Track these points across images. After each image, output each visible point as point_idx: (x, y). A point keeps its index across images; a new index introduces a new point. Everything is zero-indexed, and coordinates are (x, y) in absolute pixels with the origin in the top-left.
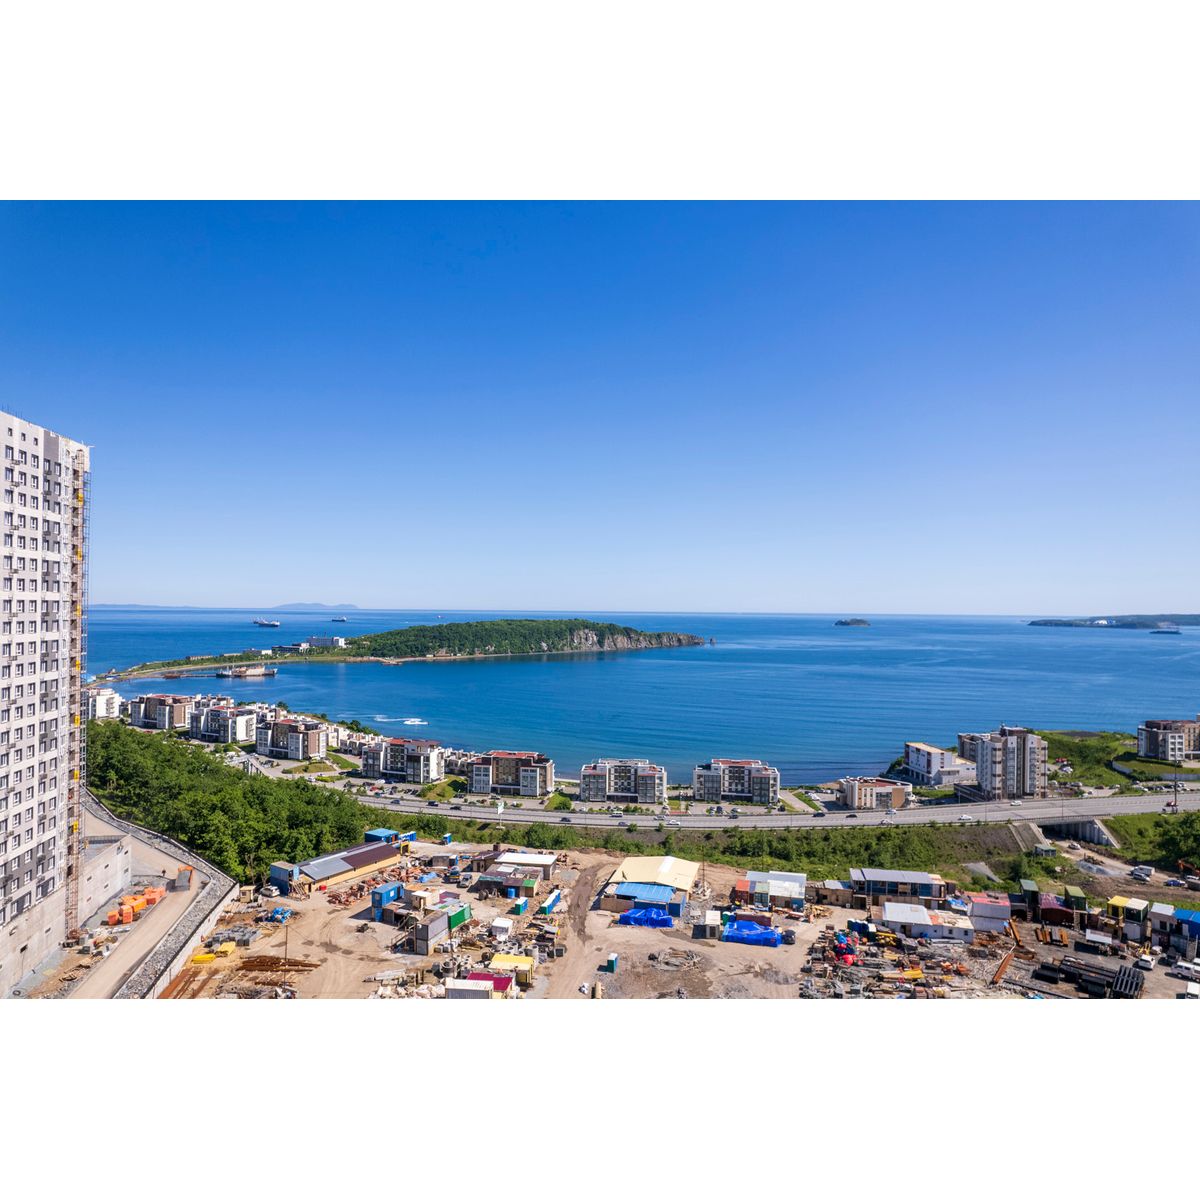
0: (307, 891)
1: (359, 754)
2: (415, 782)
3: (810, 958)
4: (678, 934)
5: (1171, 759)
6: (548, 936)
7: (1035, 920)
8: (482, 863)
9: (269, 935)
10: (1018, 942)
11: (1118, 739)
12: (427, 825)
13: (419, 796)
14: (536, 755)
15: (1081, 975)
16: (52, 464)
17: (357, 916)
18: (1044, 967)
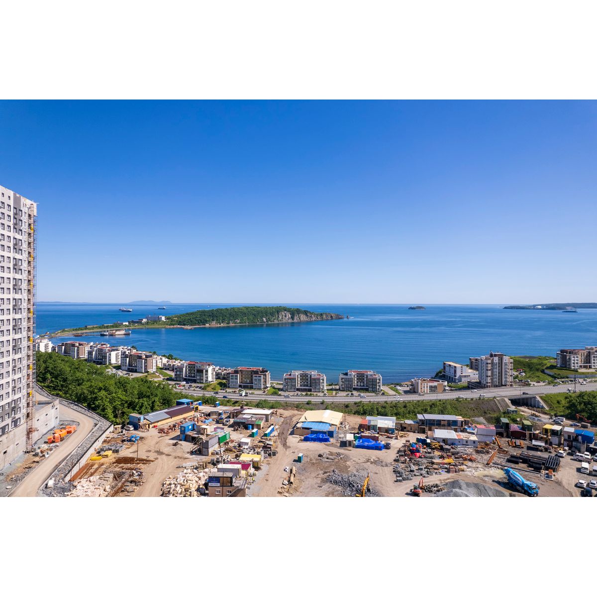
0: (148, 428)
1: (173, 370)
2: (201, 383)
3: (398, 455)
4: (332, 445)
5: (573, 368)
6: (268, 446)
7: (508, 437)
8: (235, 414)
9: (129, 448)
10: (499, 446)
11: (547, 360)
12: (207, 401)
13: (203, 389)
14: (261, 369)
15: (530, 460)
16: (18, 211)
17: (172, 439)
18: (512, 456)
